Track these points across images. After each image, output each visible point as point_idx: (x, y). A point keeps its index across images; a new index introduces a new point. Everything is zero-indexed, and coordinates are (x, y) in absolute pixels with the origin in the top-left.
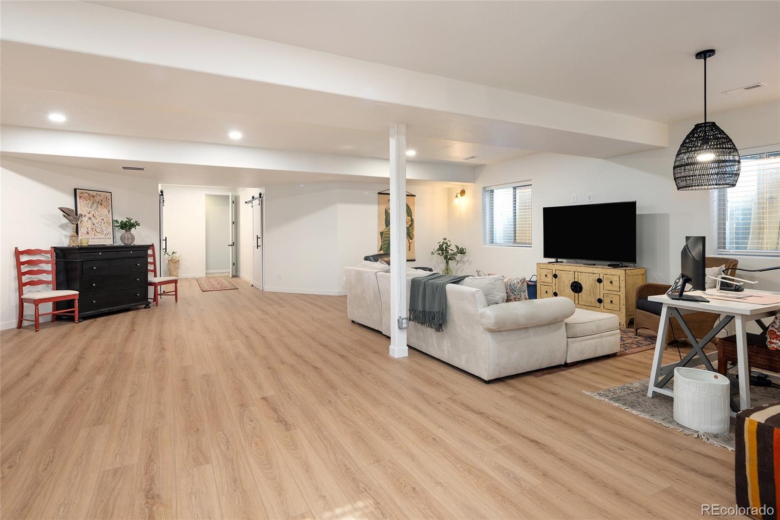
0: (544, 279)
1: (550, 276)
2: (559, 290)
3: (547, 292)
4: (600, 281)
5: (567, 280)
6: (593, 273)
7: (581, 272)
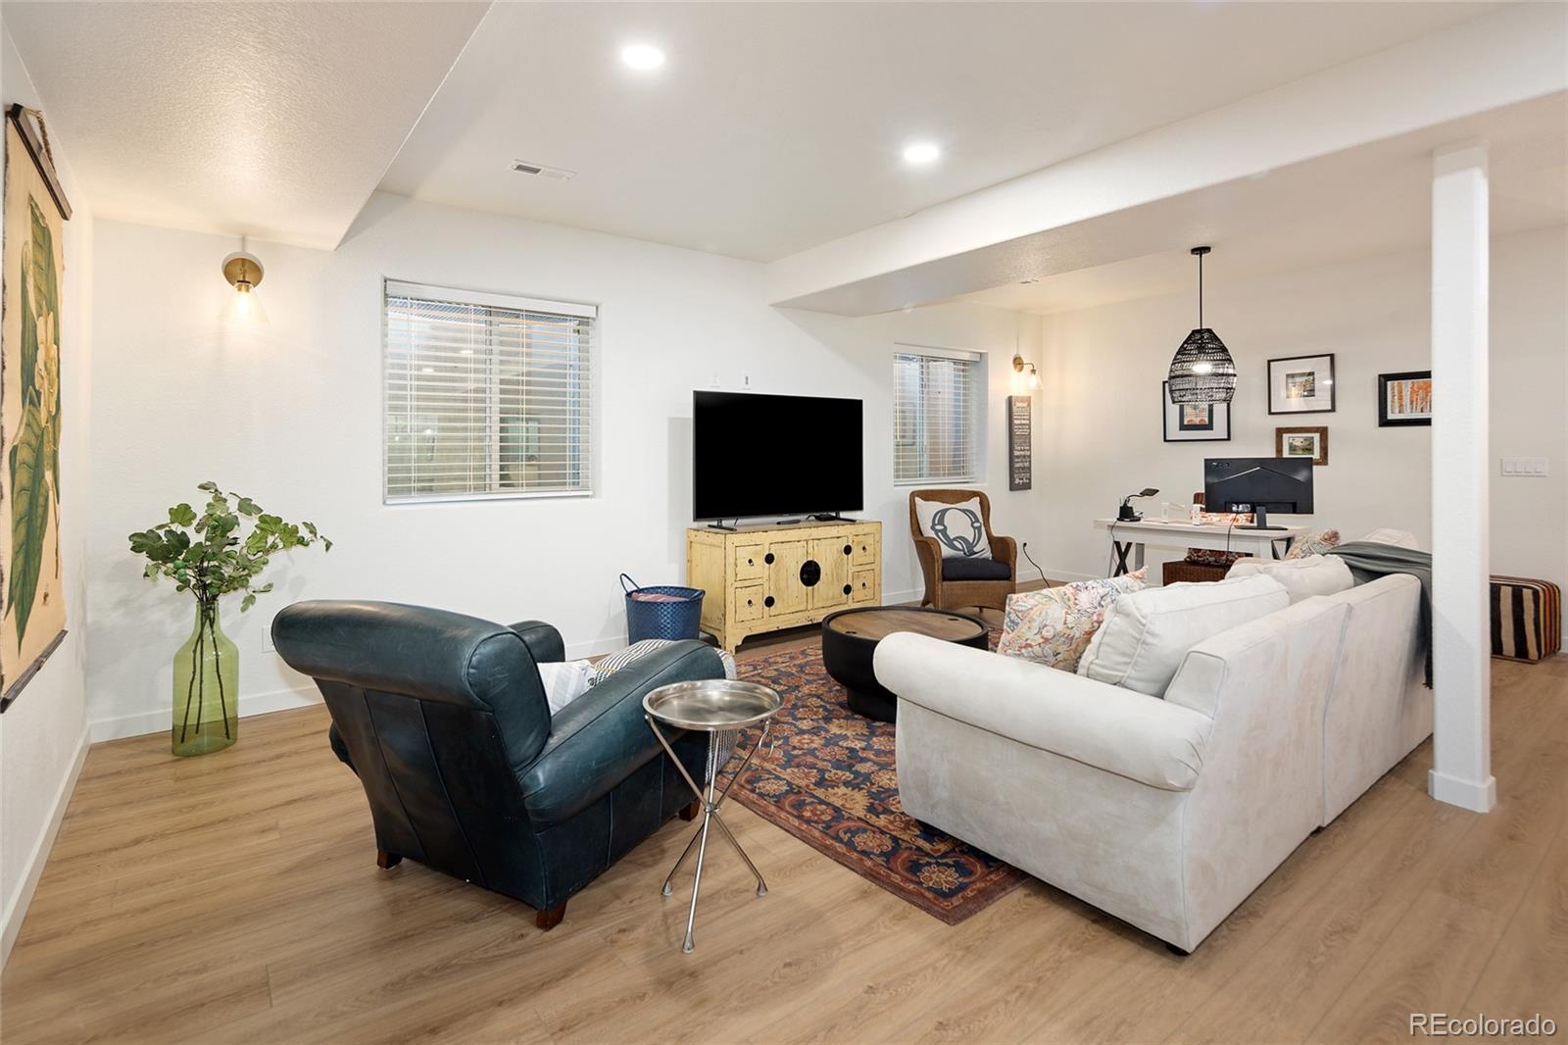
0: (744, 570)
1: (760, 561)
2: (778, 589)
3: (750, 602)
4: (848, 550)
5: (792, 563)
6: (838, 538)
7: (819, 539)
